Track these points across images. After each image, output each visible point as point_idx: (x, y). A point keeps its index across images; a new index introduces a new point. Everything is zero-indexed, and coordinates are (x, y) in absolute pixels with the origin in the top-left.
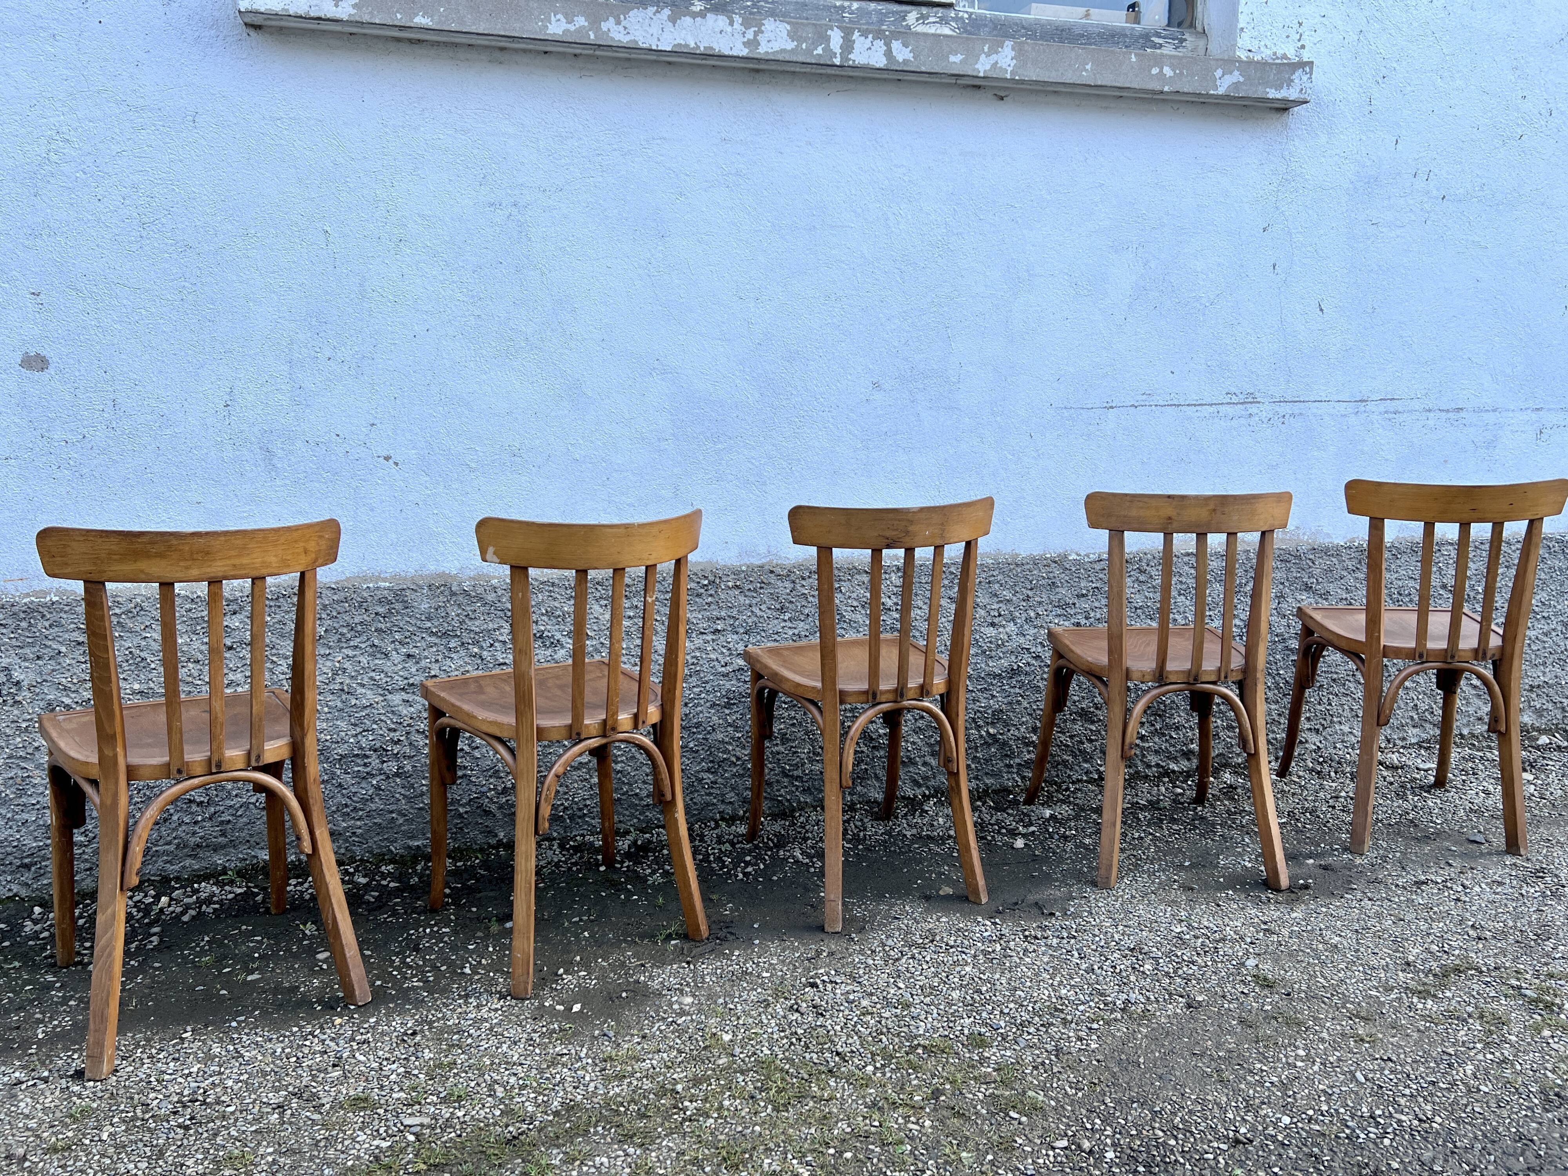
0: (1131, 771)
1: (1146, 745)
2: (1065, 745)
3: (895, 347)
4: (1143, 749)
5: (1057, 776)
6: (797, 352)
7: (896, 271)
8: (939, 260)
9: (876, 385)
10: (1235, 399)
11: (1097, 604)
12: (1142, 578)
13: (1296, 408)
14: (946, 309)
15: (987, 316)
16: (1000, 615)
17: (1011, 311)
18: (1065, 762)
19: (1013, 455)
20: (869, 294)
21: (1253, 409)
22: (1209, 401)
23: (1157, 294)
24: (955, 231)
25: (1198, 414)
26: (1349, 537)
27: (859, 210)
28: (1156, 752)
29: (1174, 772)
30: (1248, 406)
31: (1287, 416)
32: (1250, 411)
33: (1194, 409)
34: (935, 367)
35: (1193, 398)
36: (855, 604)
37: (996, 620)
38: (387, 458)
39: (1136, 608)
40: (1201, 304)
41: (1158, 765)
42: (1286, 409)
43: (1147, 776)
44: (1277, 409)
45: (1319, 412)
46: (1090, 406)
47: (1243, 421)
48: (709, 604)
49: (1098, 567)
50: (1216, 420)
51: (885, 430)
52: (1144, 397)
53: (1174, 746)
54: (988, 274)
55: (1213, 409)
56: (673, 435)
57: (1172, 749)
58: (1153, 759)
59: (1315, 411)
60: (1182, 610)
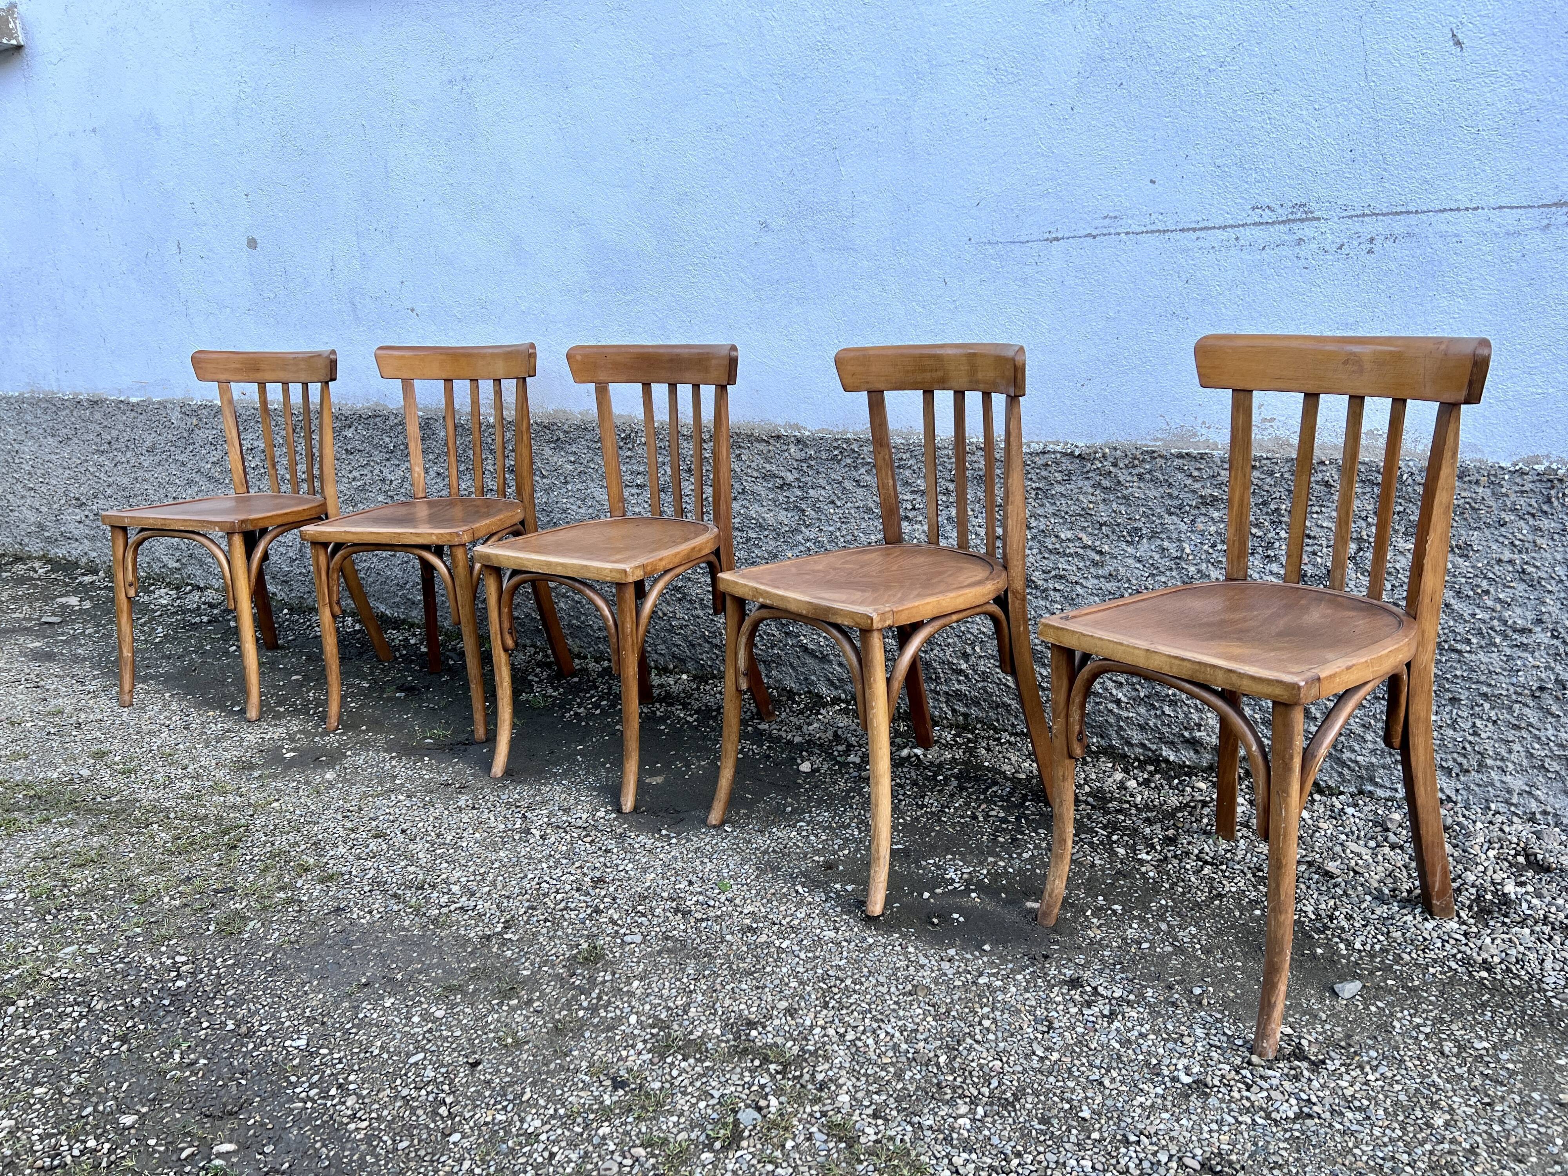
0: (1103, 742)
1: (1125, 714)
2: (1005, 685)
3: (780, 179)
4: (1119, 717)
5: (998, 720)
6: (686, 194)
7: (774, 87)
8: (821, 65)
9: (765, 226)
10: (1267, 216)
11: (1040, 511)
12: (1106, 483)
13: (1399, 226)
14: (831, 126)
15: (881, 129)
16: (914, 509)
17: (909, 118)
18: (1007, 706)
19: (924, 307)
20: (749, 120)
21: (1307, 230)
22: (1219, 221)
23: (1123, 64)
24: (836, 25)
25: (1200, 243)
26: (1525, 453)
27: (732, 22)
28: (1142, 728)
29: (1167, 761)
30: (1295, 226)
31: (1378, 242)
32: (1300, 233)
33: (1193, 235)
34: (825, 199)
35: (1190, 219)
36: (755, 474)
37: (911, 514)
38: (412, 310)
39: (1101, 525)
40: (1201, 68)
41: (1143, 746)
42: (1379, 226)
43: (1125, 756)
44: (1357, 227)
45: (1451, 229)
46: (1024, 238)
47: (1285, 251)
48: (630, 457)
49: (1040, 461)
50: (1233, 251)
51: (777, 277)
52: (1107, 222)
53: (1169, 726)
54: (878, 73)
55: (1231, 233)
56: (592, 287)
57: (1165, 730)
58: (1136, 736)
59: (1443, 227)
60: (1174, 536)
